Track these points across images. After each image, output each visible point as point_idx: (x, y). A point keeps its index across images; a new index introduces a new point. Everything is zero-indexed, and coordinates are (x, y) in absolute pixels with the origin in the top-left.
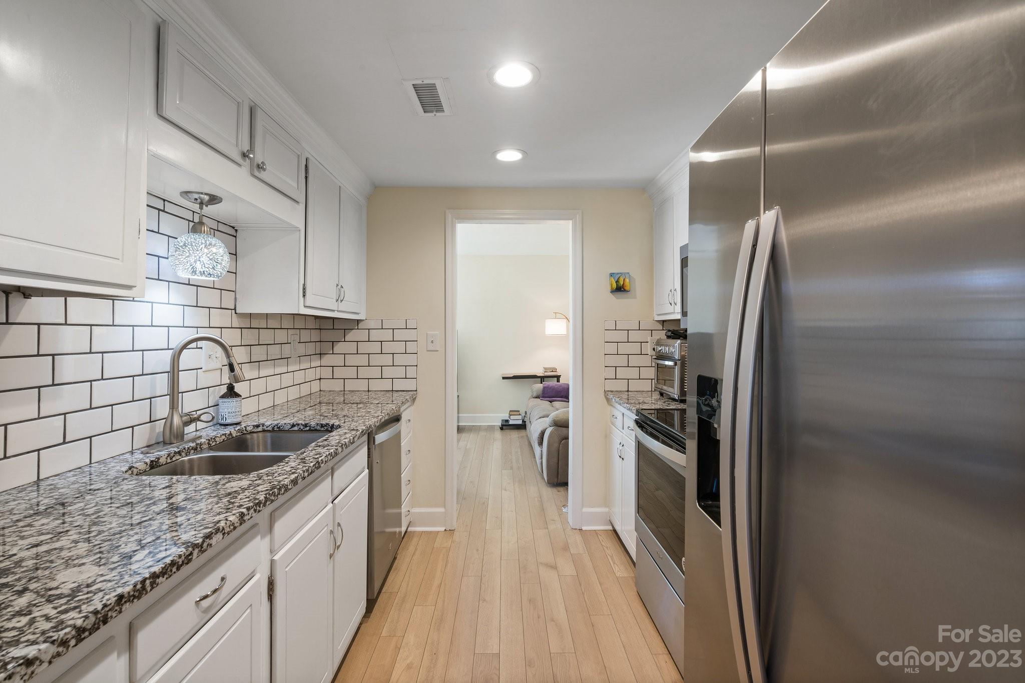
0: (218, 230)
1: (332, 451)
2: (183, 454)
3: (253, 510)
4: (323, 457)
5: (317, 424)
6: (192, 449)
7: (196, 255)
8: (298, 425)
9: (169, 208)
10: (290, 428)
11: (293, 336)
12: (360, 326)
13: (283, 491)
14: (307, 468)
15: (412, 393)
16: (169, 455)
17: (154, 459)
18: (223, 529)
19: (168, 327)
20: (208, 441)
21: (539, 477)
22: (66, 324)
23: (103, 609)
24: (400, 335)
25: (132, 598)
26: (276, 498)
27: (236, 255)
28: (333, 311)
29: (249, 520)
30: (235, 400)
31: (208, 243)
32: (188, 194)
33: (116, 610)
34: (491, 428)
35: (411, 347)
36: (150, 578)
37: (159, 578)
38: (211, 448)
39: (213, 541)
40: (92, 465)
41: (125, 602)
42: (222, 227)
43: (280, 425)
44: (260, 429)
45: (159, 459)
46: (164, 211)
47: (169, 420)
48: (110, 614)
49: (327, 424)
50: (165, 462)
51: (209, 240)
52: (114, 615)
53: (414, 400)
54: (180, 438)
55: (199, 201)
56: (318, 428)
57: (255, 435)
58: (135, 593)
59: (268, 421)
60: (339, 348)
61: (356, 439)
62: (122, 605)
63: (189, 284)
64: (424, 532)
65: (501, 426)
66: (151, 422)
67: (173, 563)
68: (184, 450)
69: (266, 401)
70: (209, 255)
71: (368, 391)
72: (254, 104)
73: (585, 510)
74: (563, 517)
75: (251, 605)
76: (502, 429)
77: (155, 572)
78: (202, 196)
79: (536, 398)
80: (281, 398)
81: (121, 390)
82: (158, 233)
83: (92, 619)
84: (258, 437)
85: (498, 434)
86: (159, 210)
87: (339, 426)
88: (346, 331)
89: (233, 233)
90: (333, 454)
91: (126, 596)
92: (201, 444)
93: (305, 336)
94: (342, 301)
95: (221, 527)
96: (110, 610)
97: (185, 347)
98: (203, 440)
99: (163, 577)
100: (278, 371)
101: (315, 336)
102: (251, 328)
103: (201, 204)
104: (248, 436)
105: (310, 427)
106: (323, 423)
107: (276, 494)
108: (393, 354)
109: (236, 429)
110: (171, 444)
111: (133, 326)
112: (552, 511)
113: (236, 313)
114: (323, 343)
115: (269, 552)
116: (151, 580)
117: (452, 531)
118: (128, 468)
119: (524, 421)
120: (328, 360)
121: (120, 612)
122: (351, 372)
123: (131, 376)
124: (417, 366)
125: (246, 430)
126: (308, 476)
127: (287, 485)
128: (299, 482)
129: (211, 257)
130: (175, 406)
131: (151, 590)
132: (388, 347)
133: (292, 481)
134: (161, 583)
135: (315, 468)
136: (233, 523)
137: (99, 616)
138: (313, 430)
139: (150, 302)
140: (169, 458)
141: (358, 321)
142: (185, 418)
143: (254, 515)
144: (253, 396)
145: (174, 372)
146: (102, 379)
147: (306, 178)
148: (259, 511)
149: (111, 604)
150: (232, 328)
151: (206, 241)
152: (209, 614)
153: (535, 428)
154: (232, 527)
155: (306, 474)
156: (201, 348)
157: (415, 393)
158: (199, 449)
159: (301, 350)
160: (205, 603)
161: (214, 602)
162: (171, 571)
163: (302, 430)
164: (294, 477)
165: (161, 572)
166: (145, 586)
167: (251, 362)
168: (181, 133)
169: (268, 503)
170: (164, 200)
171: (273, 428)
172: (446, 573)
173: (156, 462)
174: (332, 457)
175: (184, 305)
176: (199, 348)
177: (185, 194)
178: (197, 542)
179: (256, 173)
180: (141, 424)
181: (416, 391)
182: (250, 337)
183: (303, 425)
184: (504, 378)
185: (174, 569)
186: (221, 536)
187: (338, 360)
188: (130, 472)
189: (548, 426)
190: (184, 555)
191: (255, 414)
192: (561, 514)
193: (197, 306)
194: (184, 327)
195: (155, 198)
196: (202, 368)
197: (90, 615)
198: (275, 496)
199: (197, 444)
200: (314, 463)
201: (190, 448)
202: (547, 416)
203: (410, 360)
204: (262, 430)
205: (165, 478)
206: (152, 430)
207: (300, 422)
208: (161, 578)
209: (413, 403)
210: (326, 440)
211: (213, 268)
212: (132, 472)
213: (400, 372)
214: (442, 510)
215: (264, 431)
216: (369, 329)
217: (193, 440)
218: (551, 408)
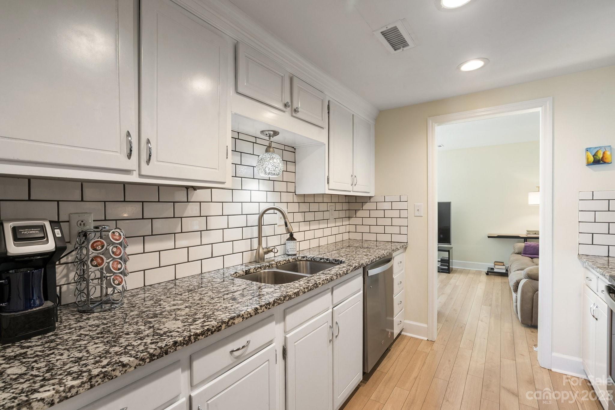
0: (285, 150)
1: (328, 278)
2: (262, 268)
3: (264, 307)
4: (320, 281)
5: (333, 259)
6: (267, 266)
7: (266, 164)
8: (324, 259)
9: (258, 141)
10: (320, 260)
11: (331, 206)
12: (372, 200)
13: (287, 298)
14: (307, 286)
15: (403, 244)
16: (255, 268)
17: (247, 269)
18: (243, 315)
19: (259, 202)
20: (276, 263)
21: (514, 316)
22: (212, 202)
23: (165, 347)
24: (396, 206)
25: (183, 344)
26: (282, 302)
27: (295, 162)
28: (350, 191)
29: (261, 312)
30: (293, 242)
31: (271, 157)
32: (264, 132)
33: (173, 349)
34: (479, 273)
35: (404, 214)
36: (194, 335)
37: (199, 336)
38: (277, 267)
39: (236, 321)
40: (224, 269)
41: (178, 345)
42: (287, 148)
43: (314, 257)
44: (305, 259)
45: (250, 270)
46: (256, 143)
47: (258, 250)
48: (169, 350)
49: (338, 260)
50: (253, 272)
51: (272, 155)
52: (172, 351)
53: (406, 248)
54: (262, 260)
55: (268, 135)
56: (334, 262)
57: (301, 262)
58: (184, 342)
59: (310, 255)
60: (360, 213)
61: (349, 272)
62: (177, 347)
63: (269, 180)
64: (413, 337)
65: (486, 272)
66: (251, 250)
67: (208, 330)
68: (263, 267)
69: (314, 244)
70: (271, 164)
71: (376, 241)
72: (292, 75)
73: (554, 354)
74: (533, 356)
75: (268, 360)
76: (487, 274)
77: (197, 333)
78: (270, 132)
79: (518, 254)
80: (323, 242)
81: (236, 234)
82: (253, 154)
83: (159, 351)
84: (303, 263)
85: (484, 278)
86: (253, 143)
87: (344, 262)
88: (363, 203)
89: (293, 150)
90: (329, 280)
91: (179, 342)
92: (272, 264)
93: (339, 206)
94: (355, 185)
95: (241, 314)
96: (169, 348)
97: (264, 213)
98: (273, 262)
99: (202, 336)
100: (321, 226)
101: (346, 206)
102: (304, 202)
103: (270, 136)
104: (298, 262)
105: (329, 260)
106: (337, 259)
107: (282, 300)
108: (392, 218)
109: (292, 258)
110: (259, 262)
111: (242, 202)
112: (522, 347)
113: (295, 194)
114: (350, 211)
115: (283, 332)
116: (194, 337)
117: (433, 342)
118: (234, 272)
119: (507, 270)
120: (353, 221)
121: (176, 350)
122: (366, 229)
123: (241, 227)
124: (407, 226)
125: (298, 259)
126: (308, 291)
127: (291, 296)
128: (300, 294)
129: (273, 165)
130: (261, 244)
131: (194, 342)
132: (388, 214)
133: (295, 293)
134: (201, 339)
135: (314, 287)
136: (250, 313)
137: (163, 350)
138: (331, 263)
139: (249, 190)
140: (255, 270)
141: (370, 197)
142: (265, 250)
143: (265, 310)
144: (306, 240)
145: (260, 226)
146: (228, 228)
147: (329, 112)
148: (269, 308)
149: (169, 345)
150: (293, 202)
151: (270, 156)
152: (239, 360)
153: (513, 277)
154: (249, 315)
155: (306, 290)
156: (276, 213)
157: (406, 244)
158: (271, 267)
159: (336, 215)
160: (236, 354)
161: (243, 354)
162: (208, 334)
163: (325, 262)
164: (296, 291)
165: (201, 333)
166: (191, 339)
167: (305, 221)
168: (249, 100)
169: (276, 304)
170: (256, 137)
171: (311, 259)
172: (422, 371)
173: (248, 271)
174: (328, 282)
175: (267, 191)
176: (275, 213)
177: (262, 132)
178: (225, 320)
179: (294, 115)
180: (247, 251)
181: (407, 243)
182: (304, 207)
183: (326, 259)
184: (489, 237)
185: (209, 333)
186: (242, 319)
187: (358, 221)
188: (235, 275)
189: (522, 277)
190: (216, 326)
191: (307, 250)
192: (531, 352)
193: (274, 191)
194: (267, 202)
195: (251, 137)
196: (277, 224)
197: (158, 348)
198: (281, 300)
199: (270, 264)
200: (313, 284)
201: (266, 266)
202: (522, 269)
203: (403, 222)
204: (306, 260)
205: (243, 280)
206: (252, 254)
207: (325, 257)
208: (201, 336)
209: (405, 251)
210: (329, 270)
211: (274, 171)
212: (236, 275)
213: (396, 230)
214: (425, 325)
215: (307, 260)
216: (377, 202)
217: (269, 262)
218: (531, 263)
